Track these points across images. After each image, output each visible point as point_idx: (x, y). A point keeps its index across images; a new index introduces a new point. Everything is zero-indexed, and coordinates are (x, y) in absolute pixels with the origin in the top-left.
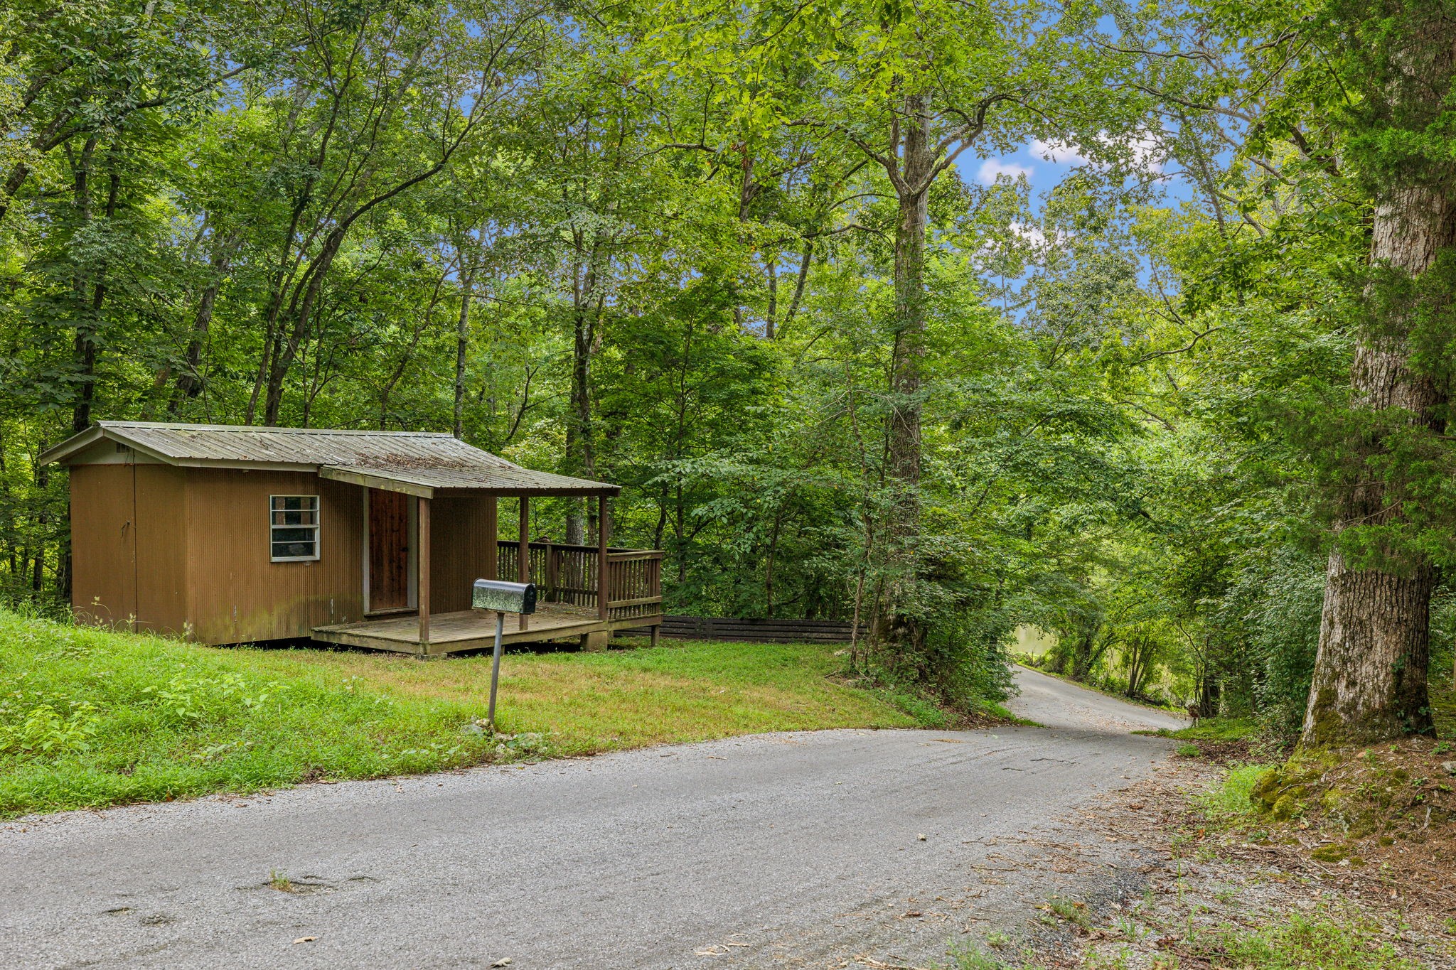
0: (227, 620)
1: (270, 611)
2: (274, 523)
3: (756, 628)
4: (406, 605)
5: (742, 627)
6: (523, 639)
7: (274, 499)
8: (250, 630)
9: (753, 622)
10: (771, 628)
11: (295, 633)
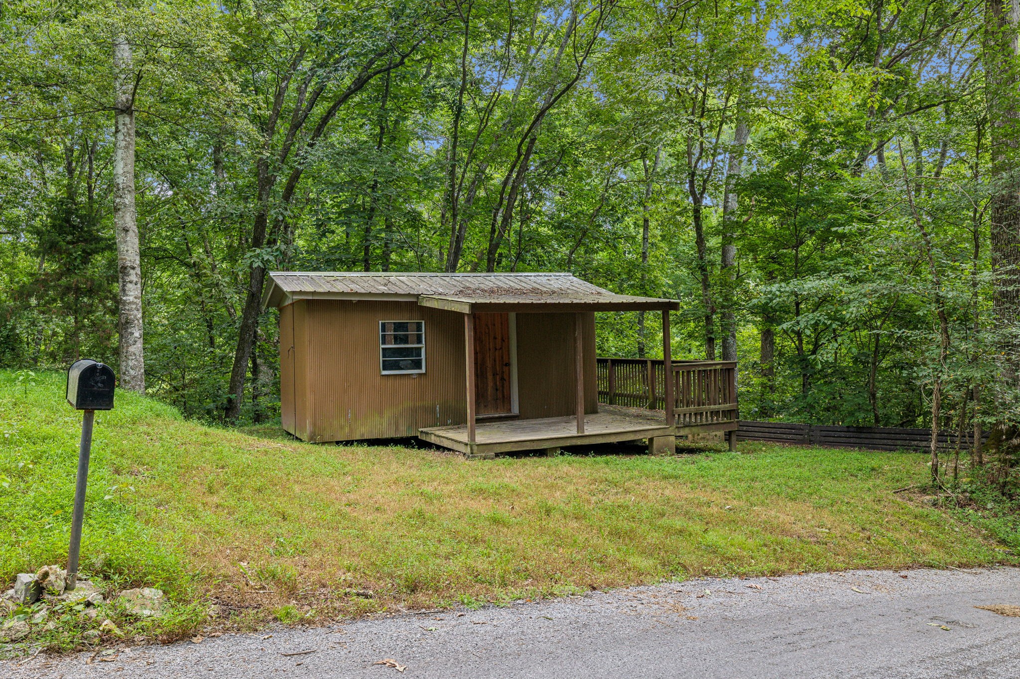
0: (342, 422)
1: (381, 414)
2: (384, 343)
3: (863, 435)
4: (510, 410)
5: (848, 434)
6: (579, 442)
7: (383, 325)
8: (363, 430)
9: (860, 430)
10: (878, 436)
11: (403, 433)
